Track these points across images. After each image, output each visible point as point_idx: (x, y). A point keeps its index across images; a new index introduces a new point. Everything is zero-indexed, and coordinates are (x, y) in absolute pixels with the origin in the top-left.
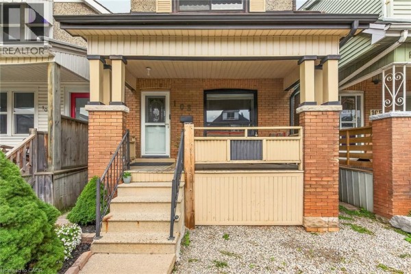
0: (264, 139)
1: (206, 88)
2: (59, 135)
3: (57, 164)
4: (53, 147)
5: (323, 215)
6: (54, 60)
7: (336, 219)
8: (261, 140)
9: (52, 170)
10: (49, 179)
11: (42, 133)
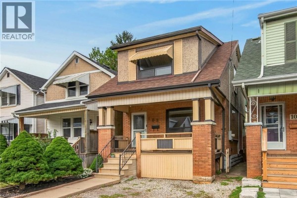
0: (173, 138)
1: (168, 108)
2: (89, 138)
3: (88, 150)
4: (86, 143)
5: (202, 175)
6: (87, 109)
7: (210, 178)
8: (172, 139)
9: (86, 152)
10: (85, 156)
11: (83, 138)
